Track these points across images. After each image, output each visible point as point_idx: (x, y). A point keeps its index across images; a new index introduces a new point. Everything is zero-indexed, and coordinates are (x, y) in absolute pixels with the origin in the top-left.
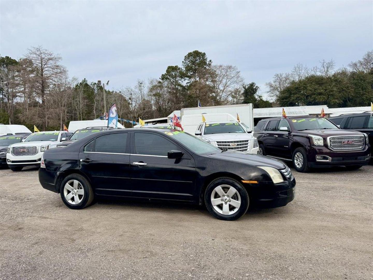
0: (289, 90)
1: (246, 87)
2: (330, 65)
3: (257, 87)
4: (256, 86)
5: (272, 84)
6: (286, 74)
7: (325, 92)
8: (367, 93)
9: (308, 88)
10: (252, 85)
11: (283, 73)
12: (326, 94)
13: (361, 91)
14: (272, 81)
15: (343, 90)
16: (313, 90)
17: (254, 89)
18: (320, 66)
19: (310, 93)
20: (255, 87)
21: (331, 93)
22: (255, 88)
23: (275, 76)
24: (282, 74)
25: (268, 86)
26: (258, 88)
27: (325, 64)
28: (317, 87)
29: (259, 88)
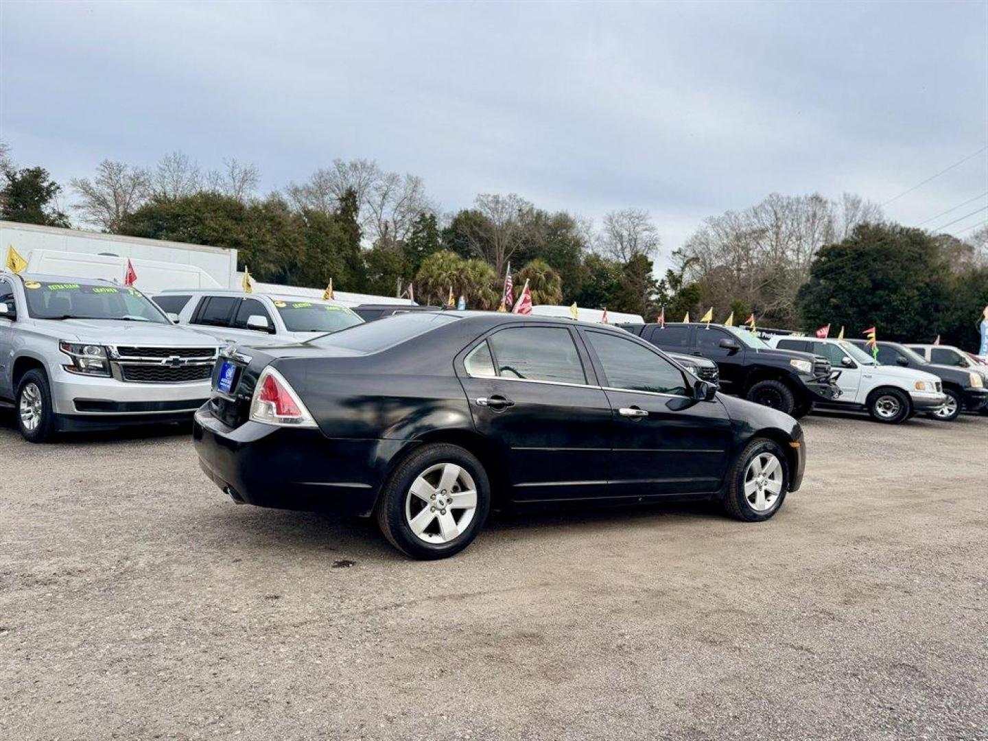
0: (153, 216)
1: (16, 177)
2: (247, 178)
3: (53, 184)
4: (51, 179)
5: (91, 185)
6: (135, 169)
7: (248, 241)
8: (329, 262)
9: (207, 222)
10: (37, 174)
11: (126, 166)
12: (249, 246)
13: (320, 256)
14: (92, 177)
15: (286, 246)
16: (221, 230)
17: (41, 189)
18: (224, 173)
19: (213, 236)
20: (45, 184)
21: (263, 247)
22: (47, 188)
23: (102, 168)
24: (123, 165)
25: (80, 189)
26: (58, 188)
27: (237, 171)
28: (229, 223)
29: (58, 190)
